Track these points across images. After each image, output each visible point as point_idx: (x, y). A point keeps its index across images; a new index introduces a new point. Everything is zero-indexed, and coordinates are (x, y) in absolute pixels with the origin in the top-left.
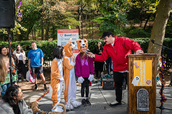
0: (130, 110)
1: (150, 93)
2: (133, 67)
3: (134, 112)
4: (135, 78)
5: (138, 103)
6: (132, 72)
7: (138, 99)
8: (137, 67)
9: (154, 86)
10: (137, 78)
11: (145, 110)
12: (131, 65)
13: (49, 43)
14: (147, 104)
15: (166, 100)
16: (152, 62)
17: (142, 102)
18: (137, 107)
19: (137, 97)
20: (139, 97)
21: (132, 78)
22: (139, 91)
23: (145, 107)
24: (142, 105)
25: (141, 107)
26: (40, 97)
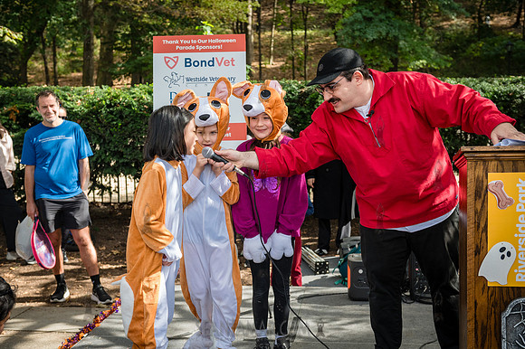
2: (485, 202)
4: (493, 252)
6: (482, 225)
7: (504, 345)
8: (504, 203)
12: (478, 194)
13: (117, 97)
19: (501, 337)
20: (512, 335)
21: (480, 251)
22: (509, 311)
26: (76, 329)
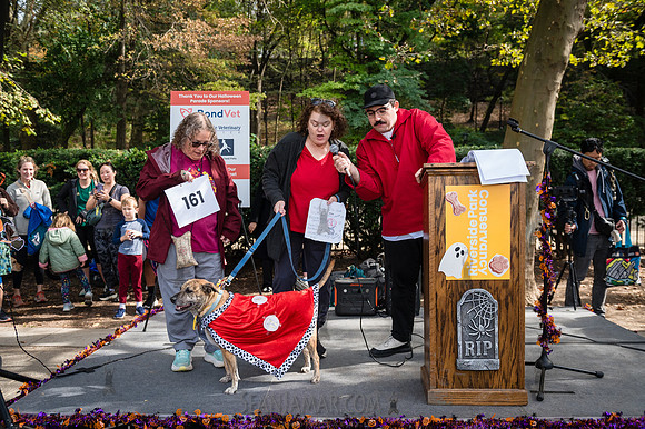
0: (433, 370)
1: (503, 304)
2: (443, 209)
3: (446, 376)
4: (450, 251)
5: (460, 343)
6: (441, 229)
7: (459, 328)
8: (457, 211)
9: (518, 280)
10: (457, 249)
11: (485, 368)
12: (437, 204)
14: (494, 345)
15: (558, 333)
16: (512, 193)
17: (474, 339)
18: (457, 357)
19: (457, 322)
20: (465, 320)
21: (440, 251)
22: (463, 300)
23: (486, 357)
24: (475, 348)
25: (470, 357)
